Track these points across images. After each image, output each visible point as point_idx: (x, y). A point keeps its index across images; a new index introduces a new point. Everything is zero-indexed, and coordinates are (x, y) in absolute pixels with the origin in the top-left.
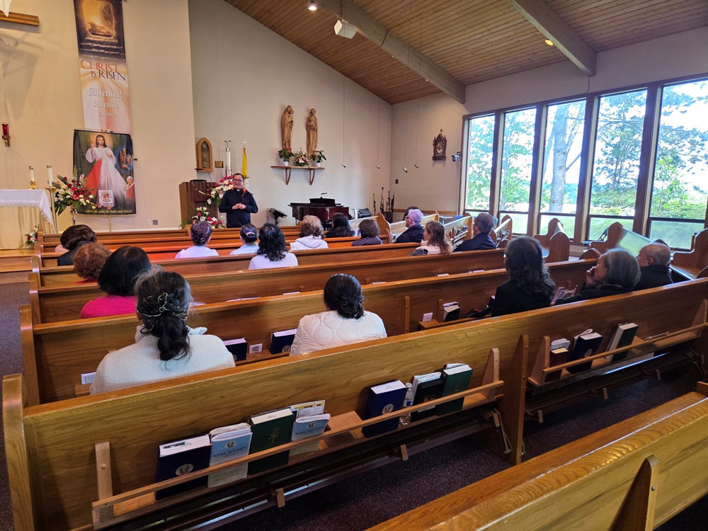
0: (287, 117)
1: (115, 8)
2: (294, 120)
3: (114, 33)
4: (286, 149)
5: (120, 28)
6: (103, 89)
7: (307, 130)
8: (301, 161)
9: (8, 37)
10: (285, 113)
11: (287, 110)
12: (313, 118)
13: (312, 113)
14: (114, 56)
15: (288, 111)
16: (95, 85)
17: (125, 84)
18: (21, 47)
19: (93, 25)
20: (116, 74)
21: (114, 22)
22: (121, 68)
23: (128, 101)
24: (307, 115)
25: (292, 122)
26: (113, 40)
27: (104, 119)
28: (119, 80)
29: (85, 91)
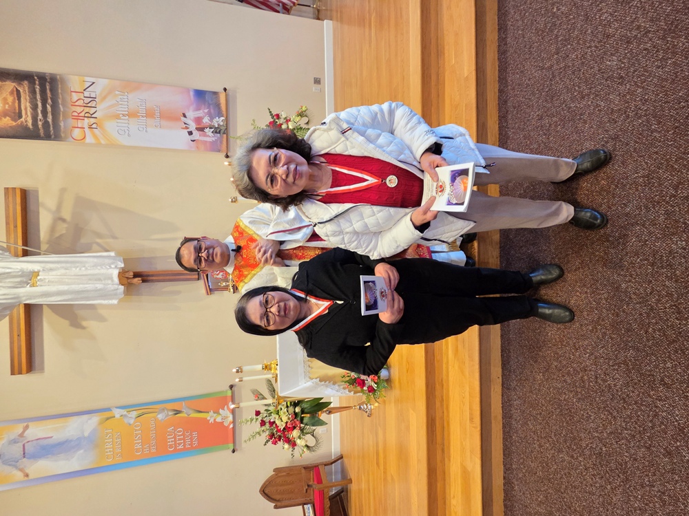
3: (10, 85)
6: (117, 117)
14: (54, 90)
17: (102, 84)
19: (4, 114)
22: (74, 83)
26: (24, 88)
27: (164, 123)
28: (97, 90)
29: (124, 141)
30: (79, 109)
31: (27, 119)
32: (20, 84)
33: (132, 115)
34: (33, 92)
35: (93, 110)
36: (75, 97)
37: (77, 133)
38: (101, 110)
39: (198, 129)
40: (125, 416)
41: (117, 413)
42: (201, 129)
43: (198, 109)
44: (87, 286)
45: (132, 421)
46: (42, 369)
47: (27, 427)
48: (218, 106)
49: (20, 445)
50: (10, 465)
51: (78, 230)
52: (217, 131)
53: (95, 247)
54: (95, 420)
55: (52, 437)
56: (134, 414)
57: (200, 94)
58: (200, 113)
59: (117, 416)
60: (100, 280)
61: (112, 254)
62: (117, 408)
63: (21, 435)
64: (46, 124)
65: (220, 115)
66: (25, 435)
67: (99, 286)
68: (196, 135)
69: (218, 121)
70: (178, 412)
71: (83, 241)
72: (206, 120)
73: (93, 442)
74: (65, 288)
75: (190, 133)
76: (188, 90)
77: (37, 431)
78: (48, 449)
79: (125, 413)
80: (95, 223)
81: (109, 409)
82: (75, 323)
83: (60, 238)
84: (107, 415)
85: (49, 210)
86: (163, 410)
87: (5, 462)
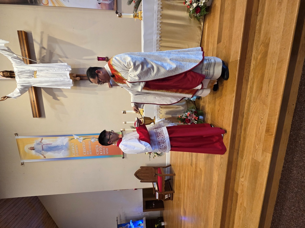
9: (40, 53)
18: (45, 45)
29: (66, 4)
40: (78, 139)
41: (75, 137)
44: (57, 79)
45: (81, 141)
46: (45, 117)
47: (42, 139)
49: (41, 145)
50: (38, 153)
51: (51, 54)
55: (52, 144)
56: (82, 138)
59: (75, 138)
60: (62, 76)
61: (66, 64)
62: (75, 135)
63: (41, 142)
66: (42, 142)
67: (62, 79)
73: (67, 147)
74: (48, 79)
77: (46, 141)
78: (51, 148)
79: (78, 137)
81: (72, 135)
82: (55, 98)
83: (44, 57)
84: (71, 137)
85: (38, 43)
86: (93, 138)
87: (37, 151)
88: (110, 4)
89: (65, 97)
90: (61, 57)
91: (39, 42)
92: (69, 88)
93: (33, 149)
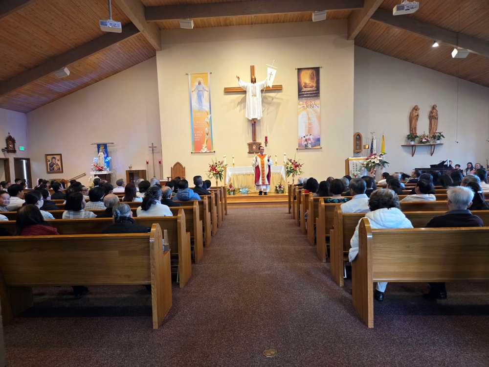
0: (414, 113)
1: (316, 73)
2: (419, 114)
3: (315, 85)
4: (413, 134)
5: (318, 83)
6: (308, 114)
7: (430, 119)
8: (424, 140)
9: (270, 97)
10: (413, 110)
11: (414, 108)
12: (435, 111)
13: (434, 108)
14: (314, 96)
15: (416, 109)
16: (304, 113)
17: (318, 110)
18: (274, 100)
19: (305, 83)
20: (314, 105)
21: (315, 79)
22: (317, 102)
23: (319, 118)
24: (430, 109)
25: (418, 115)
26: (314, 88)
27: (307, 129)
28: (316, 108)
29: (300, 116)
30: (309, 103)
31: (304, 89)
32: (315, 87)
33: (309, 119)
34: (313, 91)
35: (309, 107)
36: (313, 102)
37: (301, 103)
38: (310, 110)
39: (306, 139)
40: (208, 118)
41: (209, 116)
42: (306, 140)
43: (313, 139)
45: (206, 120)
46: (225, 95)
47: (207, 91)
48: (315, 146)
51: (269, 104)
52: (306, 146)
53: (264, 108)
54: (208, 110)
55: (203, 98)
56: (208, 121)
57: (319, 140)
58: (312, 140)
60: (254, 113)
61: (262, 116)
62: (211, 116)
63: (205, 90)
64: (303, 94)
65: (312, 146)
68: (304, 139)
69: (310, 146)
70: (207, 134)
71: (266, 105)
72: (310, 142)
73: (201, 109)
75: (304, 137)
76: (319, 136)
77: (206, 94)
78: (200, 97)
80: (272, 108)
81: (211, 113)
82: (239, 103)
83: (267, 99)
84: (209, 113)
85: (276, 95)
86: (209, 130)
87: (197, 86)
88: (302, 144)
89: (240, 111)
90: (267, 110)
91: (276, 97)
92: (246, 117)
93: (199, 83)
